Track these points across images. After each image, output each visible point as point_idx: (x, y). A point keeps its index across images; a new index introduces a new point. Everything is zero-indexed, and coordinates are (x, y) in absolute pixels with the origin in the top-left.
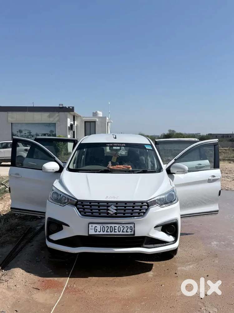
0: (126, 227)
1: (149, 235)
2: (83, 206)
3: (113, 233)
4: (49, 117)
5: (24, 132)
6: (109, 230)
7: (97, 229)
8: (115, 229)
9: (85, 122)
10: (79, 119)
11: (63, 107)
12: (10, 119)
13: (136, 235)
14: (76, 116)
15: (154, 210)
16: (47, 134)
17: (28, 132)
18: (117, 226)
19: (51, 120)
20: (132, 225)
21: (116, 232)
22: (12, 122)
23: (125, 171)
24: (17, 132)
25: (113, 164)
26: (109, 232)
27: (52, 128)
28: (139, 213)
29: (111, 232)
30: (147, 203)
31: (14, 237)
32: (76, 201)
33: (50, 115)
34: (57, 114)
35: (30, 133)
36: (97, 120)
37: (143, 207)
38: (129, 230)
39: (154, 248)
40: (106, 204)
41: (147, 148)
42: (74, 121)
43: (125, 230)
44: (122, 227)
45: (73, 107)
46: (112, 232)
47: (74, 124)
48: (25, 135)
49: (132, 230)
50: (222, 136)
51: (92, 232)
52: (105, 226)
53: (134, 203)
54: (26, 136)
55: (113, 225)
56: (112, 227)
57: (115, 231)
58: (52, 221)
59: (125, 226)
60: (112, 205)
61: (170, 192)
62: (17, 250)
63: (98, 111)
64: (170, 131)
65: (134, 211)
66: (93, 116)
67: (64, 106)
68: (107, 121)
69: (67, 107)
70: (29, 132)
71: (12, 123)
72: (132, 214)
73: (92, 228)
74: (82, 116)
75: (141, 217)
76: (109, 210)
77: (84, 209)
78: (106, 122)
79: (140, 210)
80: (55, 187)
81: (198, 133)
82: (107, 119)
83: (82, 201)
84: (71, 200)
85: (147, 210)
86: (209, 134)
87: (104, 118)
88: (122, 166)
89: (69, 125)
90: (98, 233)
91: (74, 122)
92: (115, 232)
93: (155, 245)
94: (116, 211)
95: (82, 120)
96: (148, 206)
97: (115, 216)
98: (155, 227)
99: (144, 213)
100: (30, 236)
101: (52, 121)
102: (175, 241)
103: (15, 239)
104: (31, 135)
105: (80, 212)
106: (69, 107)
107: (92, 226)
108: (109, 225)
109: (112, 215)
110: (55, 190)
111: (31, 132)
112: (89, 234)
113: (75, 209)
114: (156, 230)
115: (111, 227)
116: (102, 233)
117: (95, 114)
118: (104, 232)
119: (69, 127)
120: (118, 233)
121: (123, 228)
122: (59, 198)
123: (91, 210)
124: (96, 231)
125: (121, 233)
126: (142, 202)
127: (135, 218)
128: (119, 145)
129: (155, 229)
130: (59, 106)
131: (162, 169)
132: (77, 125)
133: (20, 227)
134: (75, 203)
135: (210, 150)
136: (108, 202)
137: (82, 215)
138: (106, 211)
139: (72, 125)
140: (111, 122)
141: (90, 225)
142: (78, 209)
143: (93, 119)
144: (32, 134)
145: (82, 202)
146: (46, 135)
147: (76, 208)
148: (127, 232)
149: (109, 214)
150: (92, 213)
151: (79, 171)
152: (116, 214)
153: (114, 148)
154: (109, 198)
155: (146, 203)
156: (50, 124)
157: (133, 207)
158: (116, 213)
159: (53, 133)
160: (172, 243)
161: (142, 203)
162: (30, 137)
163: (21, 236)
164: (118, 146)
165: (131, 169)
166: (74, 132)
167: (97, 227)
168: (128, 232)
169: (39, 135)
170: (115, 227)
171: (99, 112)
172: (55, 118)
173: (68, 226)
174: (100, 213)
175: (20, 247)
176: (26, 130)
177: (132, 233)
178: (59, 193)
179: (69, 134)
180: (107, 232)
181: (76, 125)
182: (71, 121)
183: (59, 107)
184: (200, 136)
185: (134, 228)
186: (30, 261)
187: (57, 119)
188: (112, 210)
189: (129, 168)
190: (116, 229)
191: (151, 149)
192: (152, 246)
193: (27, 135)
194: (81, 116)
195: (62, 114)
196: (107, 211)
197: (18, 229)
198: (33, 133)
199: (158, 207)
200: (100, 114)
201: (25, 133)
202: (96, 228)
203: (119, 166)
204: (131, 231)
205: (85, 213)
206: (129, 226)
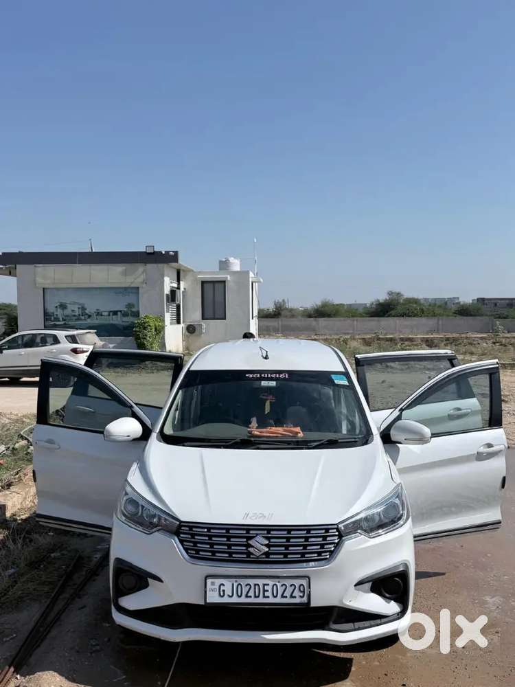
0: (291, 586)
1: (341, 601)
2: (193, 536)
3: (261, 600)
4: (125, 273)
5: (70, 307)
6: (251, 593)
7: (224, 591)
8: (265, 591)
9: (203, 283)
10: (190, 277)
11: (154, 253)
12: (39, 280)
13: (313, 604)
14: (184, 271)
15: (355, 544)
16: (121, 311)
17: (79, 308)
18: (271, 582)
19: (128, 281)
20: (304, 582)
21: (268, 597)
22: (46, 286)
23: (289, 443)
24: (56, 307)
25: (262, 424)
26: (251, 597)
27: (130, 299)
28: (319, 554)
29: (255, 597)
30: (338, 530)
31: (43, 583)
32: (178, 523)
33: (126, 270)
34: (141, 268)
35: (83, 309)
36: (229, 278)
37: (328, 539)
38: (297, 593)
39: (355, 630)
40: (245, 532)
41: (336, 382)
42: (178, 281)
43: (287, 594)
44: (282, 586)
45: (176, 253)
46: (258, 597)
47: (179, 288)
48: (74, 314)
49: (304, 592)
50: (508, 305)
51: (213, 598)
52: (244, 582)
53: (308, 529)
54: (75, 316)
55: (261, 582)
56: (258, 585)
57: (266, 594)
58: (124, 568)
59: (288, 582)
60: (257, 534)
61: (390, 498)
62: (49, 619)
63: (231, 257)
64: (390, 293)
65: (308, 548)
66: (220, 269)
67: (156, 250)
68: (251, 280)
69: (163, 253)
70: (80, 306)
71: (44, 289)
72: (303, 555)
73: (213, 587)
74: (195, 270)
75: (323, 562)
76: (252, 546)
77: (195, 544)
78: (249, 281)
79: (322, 546)
80: (131, 486)
81: (454, 298)
82: (251, 275)
83: (192, 526)
84: (166, 519)
85: (338, 545)
86: (478, 299)
87: (243, 274)
88: (280, 430)
89: (167, 291)
90: (226, 600)
91: (179, 284)
92: (264, 597)
93: (357, 625)
94: (267, 550)
95: (196, 280)
96: (340, 536)
97: (266, 560)
98: (355, 586)
99: (331, 553)
100: (78, 578)
101: (132, 283)
102: (403, 613)
103: (46, 589)
104: (87, 314)
105: (186, 550)
106: (167, 252)
107: (213, 584)
108: (252, 582)
109: (258, 557)
110: (132, 495)
111: (86, 306)
112: (208, 601)
113: (175, 542)
114: (358, 590)
115: (255, 585)
116: (235, 599)
117: (224, 265)
118: (240, 596)
119: (167, 295)
120: (271, 600)
121: (284, 587)
122: (140, 514)
123: (212, 545)
124: (222, 594)
125: (279, 600)
126: (327, 528)
127: (312, 564)
128: (274, 376)
129: (356, 589)
130: (144, 250)
131: (372, 434)
132: (185, 289)
133: (59, 554)
134: (174, 529)
135: (482, 338)
136: (248, 528)
137: (191, 557)
138: (244, 548)
139: (173, 293)
140: (260, 282)
141: (209, 581)
142: (182, 542)
143: (220, 276)
144: (87, 312)
145: (191, 528)
146: (119, 313)
147: (176, 539)
148: (292, 596)
149: (252, 556)
150: (214, 553)
151: (186, 444)
152: (268, 557)
153: (264, 383)
154: (250, 518)
155: (335, 530)
156: (126, 289)
157: (307, 539)
158: (267, 554)
159: (134, 310)
160: (396, 616)
161: (327, 530)
162: (83, 318)
163: (59, 580)
164: (272, 379)
165: (301, 435)
166: (178, 307)
167: (223, 585)
168: (295, 597)
169: (103, 313)
170: (264, 585)
171: (232, 260)
172: (137, 275)
173: (161, 581)
174: (230, 554)
175: (56, 609)
176: (75, 303)
177: (305, 600)
178: (141, 502)
179: (168, 312)
180: (247, 596)
181: (182, 289)
182: (171, 283)
183: (145, 252)
184: (459, 303)
185: (310, 588)
186: (78, 652)
187: (140, 279)
188: (259, 545)
189: (297, 433)
190: (268, 591)
191: (346, 383)
192: (350, 625)
193: (77, 314)
194: (193, 271)
195: (151, 267)
196: (247, 550)
197: (55, 558)
198: (90, 309)
199: (362, 536)
200: (236, 265)
201: (73, 311)
202: (222, 588)
203: (274, 429)
204: (302, 595)
205: (198, 551)
206: (297, 582)
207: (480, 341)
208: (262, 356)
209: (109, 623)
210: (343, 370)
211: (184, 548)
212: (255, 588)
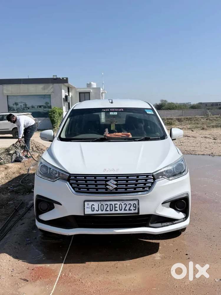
0: (129, 204)
1: (155, 212)
2: (77, 181)
3: (113, 212)
4: (44, 89)
5: (20, 105)
6: (108, 209)
7: (94, 208)
8: (115, 207)
9: (80, 93)
10: (73, 91)
11: (57, 79)
12: (5, 92)
13: (141, 213)
14: (71, 88)
15: (161, 183)
16: (43, 106)
17: (24, 105)
18: (118, 203)
19: (46, 92)
20: (136, 202)
21: (117, 210)
23: (125, 139)
24: (13, 104)
25: (111, 132)
26: (108, 211)
27: (47, 100)
28: (144, 188)
29: (111, 210)
30: (153, 176)
31: (4, 215)
32: (69, 175)
33: (44, 87)
34: (51, 86)
35: (26, 105)
36: (91, 91)
37: (148, 180)
38: (132, 208)
39: (162, 227)
40: (104, 178)
41: (148, 112)
42: (69, 92)
43: (127, 208)
44: (124, 204)
45: (67, 78)
46: (112, 210)
47: (69, 95)
48: (21, 107)
49: (136, 207)
50: (211, 105)
51: (88, 211)
52: (104, 203)
53: (138, 176)
54: (22, 108)
55: (113, 203)
56: (112, 204)
57: (116, 209)
59: (128, 203)
60: (111, 179)
61: (179, 161)
62: (6, 230)
63: (92, 82)
64: (162, 101)
65: (138, 185)
66: (87, 87)
67: (58, 77)
68: (101, 92)
69: (61, 78)
70: (24, 104)
71: (7, 96)
72: (135, 189)
73: (88, 206)
74: (76, 87)
75: (146, 192)
76: (108, 185)
77: (78, 185)
78: (100, 92)
79: (145, 184)
80: (43, 159)
81: (189, 103)
82: (101, 89)
83: (76, 176)
84: (62, 174)
85: (153, 184)
86: (199, 103)
87: (98, 89)
88: (120, 134)
89: (63, 97)
90: (95, 212)
91: (69, 94)
92: (115, 210)
93: (163, 224)
94: (116, 186)
95: (76, 92)
96: (154, 179)
97: (116, 192)
98: (162, 204)
99: (150, 187)
100: (21, 212)
101: (47, 93)
102: (186, 218)
103: (5, 217)
104: (27, 107)
105: (74, 188)
106: (63, 78)
107: (88, 204)
108: (109, 203)
109: (111, 191)
110: (44, 163)
111: (27, 104)
112: (85, 213)
113: (67, 185)
114: (164, 206)
115: (110, 204)
116: (100, 212)
117: (89, 85)
118: (102, 211)
119: (64, 98)
120: (119, 212)
121: (125, 205)
122: (49, 173)
123: (87, 185)
124: (93, 210)
125: (123, 212)
126: (147, 175)
127: (139, 193)
128: (116, 110)
129: (162, 206)
130: (53, 77)
131: (167, 135)
132: (72, 96)
133: (12, 202)
134: (67, 177)
136: (106, 176)
137: (76, 191)
138: (104, 186)
139: (66, 97)
140: (106, 93)
141: (86, 203)
142: (71, 184)
143: (87, 90)
144: (27, 106)
145: (76, 177)
146: (42, 107)
147: (68, 183)
148: (129, 210)
149: (108, 190)
150: (88, 189)
151: (72, 141)
152: (116, 190)
153: (111, 113)
154: (107, 171)
155: (151, 176)
156: (45, 95)
157: (137, 181)
158: (116, 189)
159: (48, 105)
160: (183, 220)
161: (147, 176)
162: (26, 109)
163: (11, 213)
164: (115, 111)
165: (131, 136)
166: (69, 103)
167: (94, 205)
168: (131, 210)
169: (35, 107)
170: (115, 204)
171: (92, 83)
172: (49, 89)
173: (61, 205)
174: (97, 189)
175: (9, 225)
176: (22, 102)
177: (136, 211)
178: (49, 166)
179: (64, 106)
180: (106, 210)
181: (70, 96)
182: (65, 93)
183: (53, 78)
184: (191, 105)
185: (139, 205)
186: (19, 244)
187: (52, 90)
188: (112, 185)
189: (129, 135)
190: (117, 207)
191: (153, 113)
192: (160, 224)
193: (23, 107)
194: (75, 88)
195: (56, 85)
196: (105, 187)
197: (10, 204)
198: (29, 105)
199: (165, 179)
200: (94, 85)
201: (21, 106)
202: (93, 206)
203: (117, 134)
204: (135, 208)
205: (80, 189)
206: (132, 203)
207: (201, 119)
208: (110, 102)
209: (35, 230)
210: (150, 108)
211: (72, 188)
212: (110, 206)
